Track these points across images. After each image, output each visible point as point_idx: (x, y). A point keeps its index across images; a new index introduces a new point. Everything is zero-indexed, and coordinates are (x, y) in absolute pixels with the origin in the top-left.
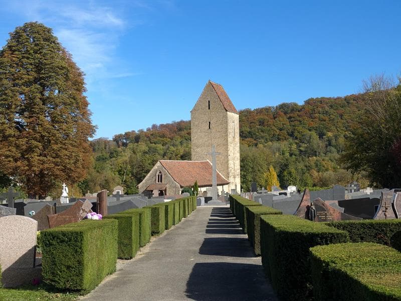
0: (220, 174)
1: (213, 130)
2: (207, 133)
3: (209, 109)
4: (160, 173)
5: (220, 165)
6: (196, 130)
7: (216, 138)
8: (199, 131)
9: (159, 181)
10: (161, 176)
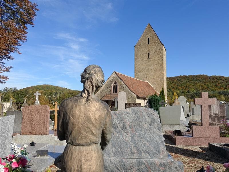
0: (157, 91)
1: (152, 59)
2: (147, 62)
3: (149, 43)
4: (116, 83)
5: (157, 85)
6: (138, 59)
7: (153, 65)
8: (141, 60)
9: (114, 92)
10: (117, 87)
